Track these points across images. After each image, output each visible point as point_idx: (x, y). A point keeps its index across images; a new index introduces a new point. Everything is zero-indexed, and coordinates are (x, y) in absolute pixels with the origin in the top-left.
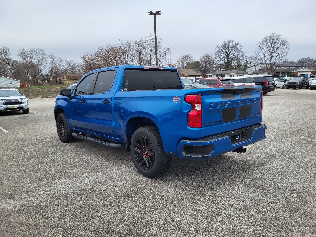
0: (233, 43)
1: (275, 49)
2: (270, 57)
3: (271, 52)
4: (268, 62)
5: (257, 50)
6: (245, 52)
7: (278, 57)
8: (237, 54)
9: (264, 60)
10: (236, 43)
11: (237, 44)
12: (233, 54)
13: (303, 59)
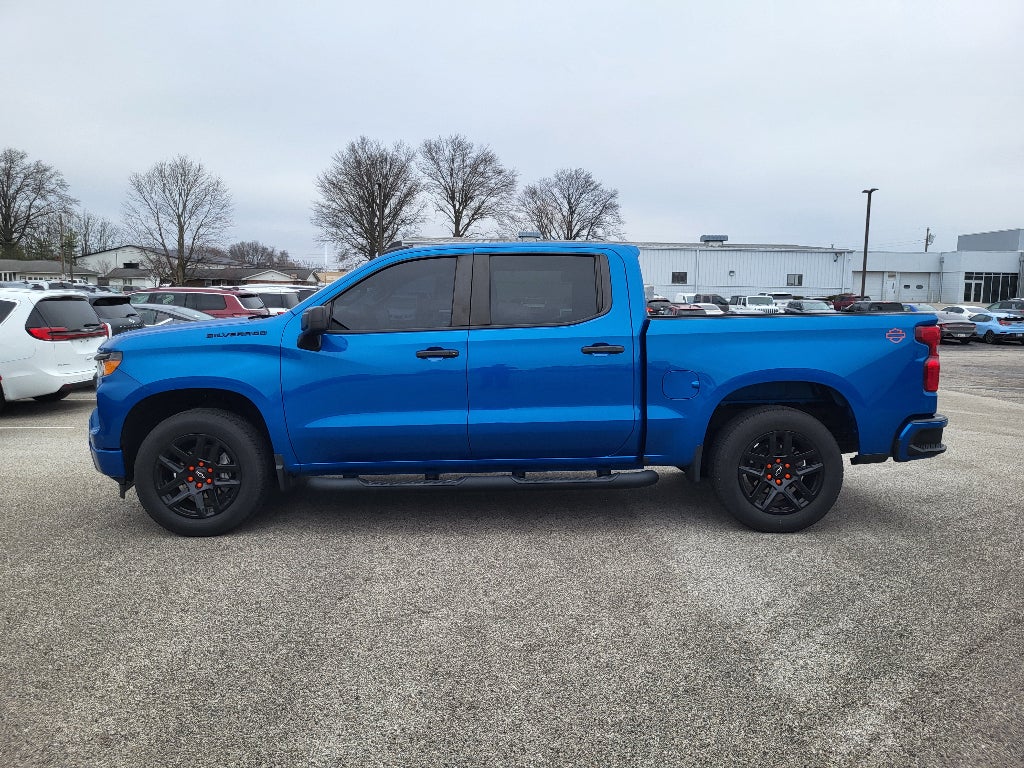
0: (27, 162)
1: (189, 205)
2: (176, 229)
3: (179, 217)
4: (172, 244)
5: (132, 202)
6: (75, 201)
7: (201, 231)
8: (44, 203)
9: (159, 237)
10: (38, 164)
11: (41, 170)
12: (27, 203)
13: (242, 244)
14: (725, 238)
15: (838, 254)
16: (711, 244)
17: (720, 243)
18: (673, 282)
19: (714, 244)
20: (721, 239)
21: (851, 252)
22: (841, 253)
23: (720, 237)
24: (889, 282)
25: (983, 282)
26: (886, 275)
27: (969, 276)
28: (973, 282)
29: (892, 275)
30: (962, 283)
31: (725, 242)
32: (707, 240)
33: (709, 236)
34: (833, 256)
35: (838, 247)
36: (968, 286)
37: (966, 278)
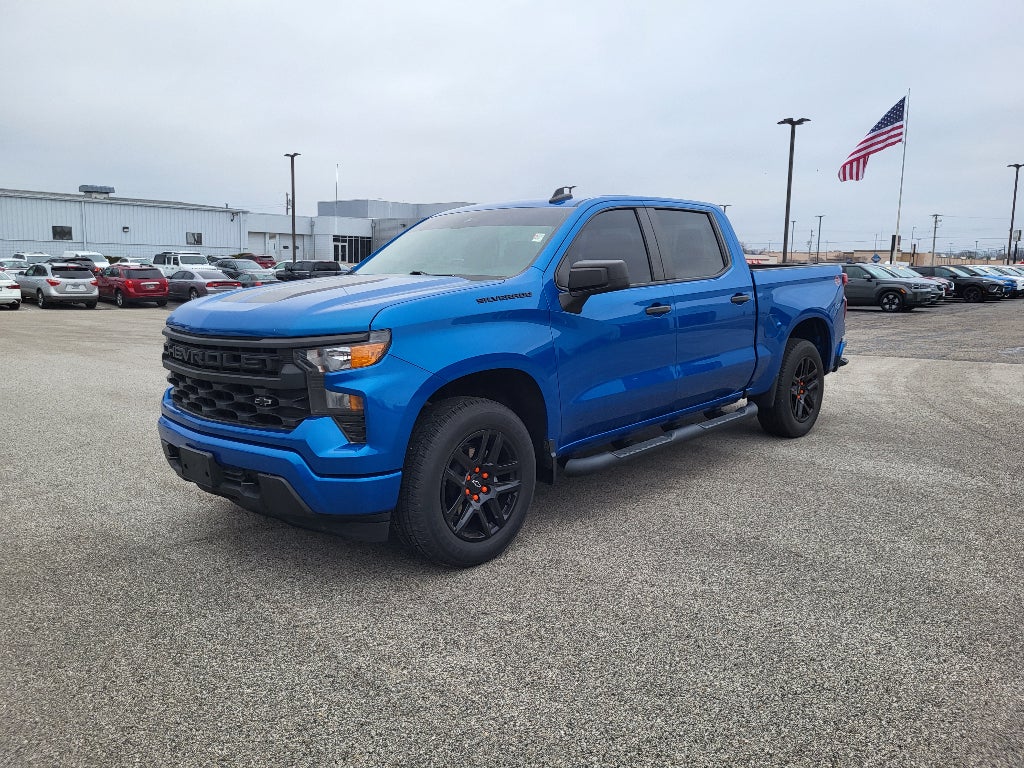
14: (112, 190)
15: (235, 214)
16: (94, 195)
17: (106, 196)
18: (54, 238)
19: (98, 196)
20: (106, 191)
21: (244, 212)
22: (237, 213)
23: (105, 188)
24: (271, 243)
25: (346, 244)
26: (267, 237)
27: (336, 239)
28: (340, 244)
29: (273, 236)
30: (332, 245)
31: (111, 195)
32: (88, 191)
33: (92, 187)
34: (229, 215)
35: (234, 206)
36: (336, 247)
37: (335, 240)
